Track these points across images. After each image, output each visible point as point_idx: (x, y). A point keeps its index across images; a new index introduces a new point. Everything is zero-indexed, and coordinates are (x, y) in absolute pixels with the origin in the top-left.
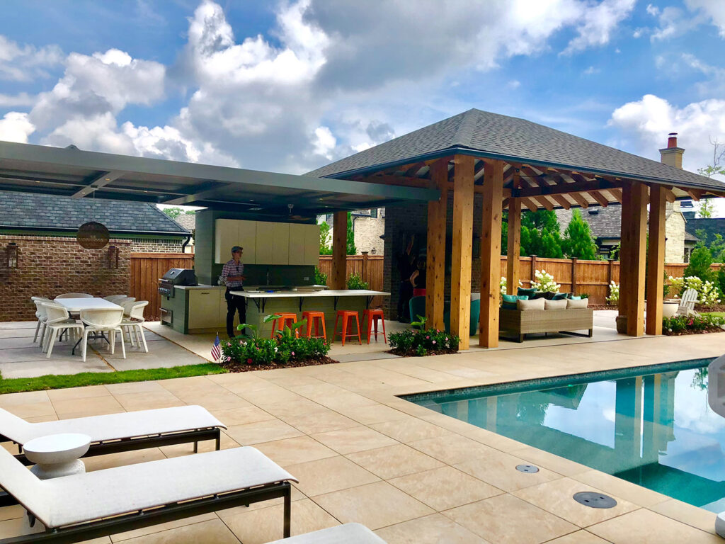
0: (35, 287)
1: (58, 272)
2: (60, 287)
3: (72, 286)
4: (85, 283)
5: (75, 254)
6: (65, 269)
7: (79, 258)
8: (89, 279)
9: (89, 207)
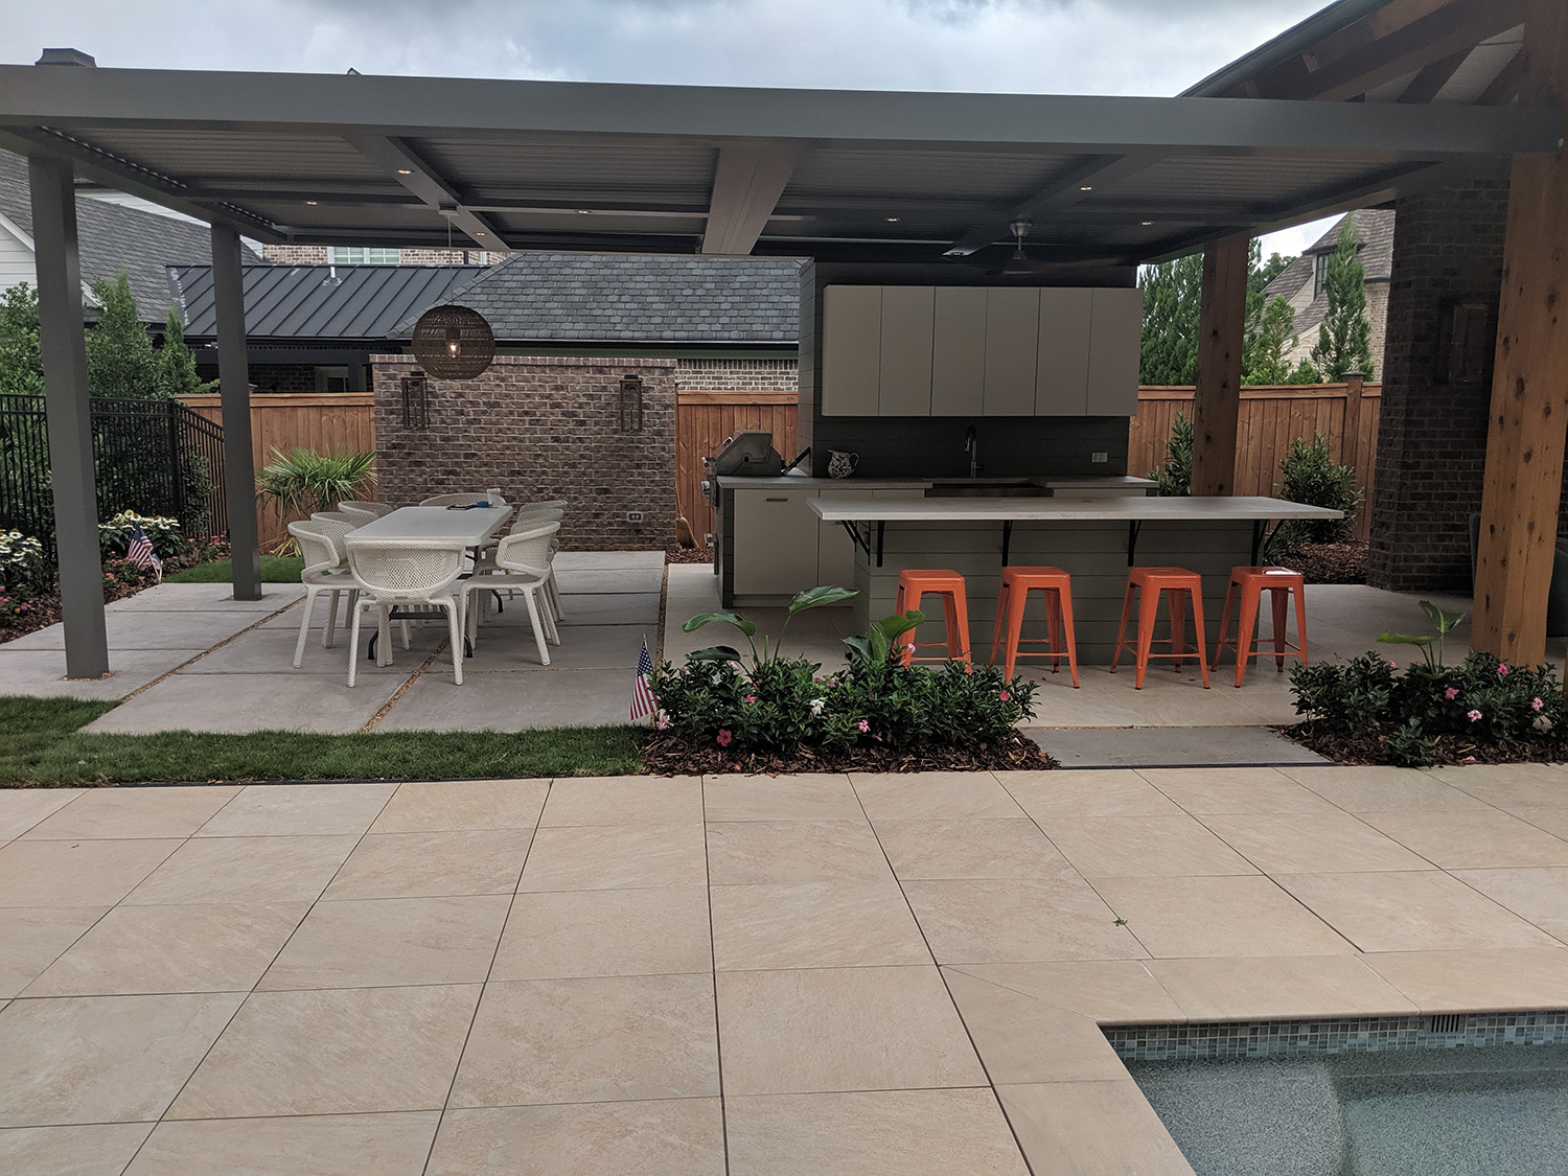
0: (468, 473)
1: (515, 438)
2: (519, 473)
3: (544, 473)
4: (573, 466)
5: (549, 397)
6: (527, 430)
7: (558, 406)
8: (582, 456)
9: (690, 292)
